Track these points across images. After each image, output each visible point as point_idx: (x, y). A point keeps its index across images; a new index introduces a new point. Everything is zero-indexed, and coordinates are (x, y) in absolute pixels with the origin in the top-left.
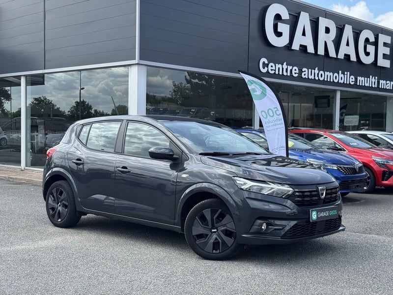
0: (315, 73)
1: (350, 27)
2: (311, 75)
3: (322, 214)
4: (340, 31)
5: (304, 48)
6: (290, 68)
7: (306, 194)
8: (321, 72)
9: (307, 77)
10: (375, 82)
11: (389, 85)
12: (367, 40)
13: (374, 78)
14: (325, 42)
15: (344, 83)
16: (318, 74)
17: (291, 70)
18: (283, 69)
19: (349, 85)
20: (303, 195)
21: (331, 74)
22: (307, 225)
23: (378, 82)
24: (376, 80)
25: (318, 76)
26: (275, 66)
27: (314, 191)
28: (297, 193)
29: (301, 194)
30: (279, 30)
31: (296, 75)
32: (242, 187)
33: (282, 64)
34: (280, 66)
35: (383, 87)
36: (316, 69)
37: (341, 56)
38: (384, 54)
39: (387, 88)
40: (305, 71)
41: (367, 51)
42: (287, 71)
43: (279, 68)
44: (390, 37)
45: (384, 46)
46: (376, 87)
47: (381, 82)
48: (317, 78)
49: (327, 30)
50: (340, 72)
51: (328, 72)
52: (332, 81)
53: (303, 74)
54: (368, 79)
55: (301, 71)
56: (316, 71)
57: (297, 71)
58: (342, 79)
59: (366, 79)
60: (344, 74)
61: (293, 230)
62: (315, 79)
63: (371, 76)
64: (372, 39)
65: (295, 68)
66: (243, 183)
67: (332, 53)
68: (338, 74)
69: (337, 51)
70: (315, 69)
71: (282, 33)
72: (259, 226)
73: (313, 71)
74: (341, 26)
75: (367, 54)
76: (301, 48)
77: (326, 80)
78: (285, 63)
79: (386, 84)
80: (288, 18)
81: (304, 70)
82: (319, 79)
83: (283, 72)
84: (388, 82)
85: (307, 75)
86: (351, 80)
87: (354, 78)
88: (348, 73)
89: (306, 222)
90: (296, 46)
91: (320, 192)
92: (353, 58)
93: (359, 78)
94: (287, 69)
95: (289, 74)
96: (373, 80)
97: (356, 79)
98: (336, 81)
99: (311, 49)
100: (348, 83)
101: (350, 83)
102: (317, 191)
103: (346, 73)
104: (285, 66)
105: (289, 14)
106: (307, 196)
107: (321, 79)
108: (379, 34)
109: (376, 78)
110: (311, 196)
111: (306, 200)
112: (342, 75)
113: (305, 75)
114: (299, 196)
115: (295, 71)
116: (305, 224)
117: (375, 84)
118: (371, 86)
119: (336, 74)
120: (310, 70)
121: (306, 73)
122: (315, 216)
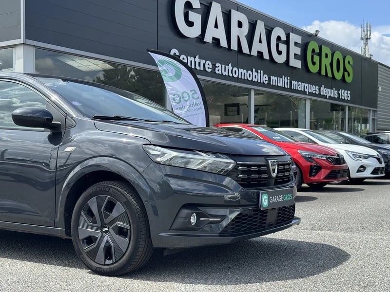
0: (228, 70)
1: (262, 23)
2: (225, 71)
3: (275, 199)
4: (253, 27)
5: (216, 41)
6: (203, 62)
7: (253, 168)
8: (235, 69)
9: (221, 73)
10: (287, 83)
11: (301, 86)
12: (279, 38)
13: (286, 78)
14: (238, 37)
15: (258, 81)
16: (232, 70)
17: (204, 65)
18: (195, 62)
19: (263, 85)
20: (249, 170)
21: (245, 71)
22: (255, 214)
23: (291, 83)
24: (289, 81)
25: (232, 73)
26: (187, 58)
27: (264, 166)
28: (240, 168)
29: (245, 168)
30: (190, 19)
31: (209, 70)
32: (159, 159)
33: (195, 57)
34: (192, 59)
35: (295, 88)
36: (230, 65)
37: (254, 53)
38: (295, 54)
39: (299, 89)
40: (218, 67)
41: (280, 50)
42: (199, 65)
43: (191, 61)
44: (301, 37)
45: (295, 45)
46: (289, 87)
47: (293, 82)
48: (231, 75)
49: (240, 25)
50: (254, 70)
51: (242, 70)
52: (246, 78)
53: (217, 69)
54: (281, 79)
55: (214, 67)
56: (230, 67)
57: (211, 66)
58: (255, 78)
59: (279, 78)
60: (258, 72)
61: (237, 222)
62: (229, 75)
63: (283, 76)
64: (284, 38)
65: (208, 62)
66: (159, 153)
67: (245, 49)
68: (252, 71)
69: (250, 47)
70: (228, 65)
71: (193, 23)
72: (186, 218)
73: (227, 66)
74: (253, 21)
75: (280, 53)
76: (214, 41)
77: (240, 77)
78: (197, 57)
79: (298, 85)
80: (200, 7)
81: (217, 65)
82: (233, 76)
83: (195, 65)
84: (300, 83)
85: (220, 70)
86: (264, 79)
87: (267, 77)
88: (262, 71)
89: (254, 211)
90: (208, 38)
91: (271, 168)
92: (266, 56)
93: (272, 78)
94: (200, 63)
95: (202, 69)
96: (286, 81)
97: (269, 78)
98: (250, 79)
99: (224, 43)
100: (262, 82)
101: (263, 82)
102: (267, 165)
103: (259, 71)
104: (197, 60)
105: (200, 3)
106: (255, 172)
107: (236, 76)
108: (291, 33)
109: (289, 78)
110: (259, 172)
111: (252, 178)
112: (256, 74)
113: (218, 70)
114: (243, 172)
115: (209, 65)
116: (253, 213)
117: (287, 85)
118: (283, 86)
119: (250, 72)
120: (223, 66)
121: (220, 68)
122: (267, 201)
